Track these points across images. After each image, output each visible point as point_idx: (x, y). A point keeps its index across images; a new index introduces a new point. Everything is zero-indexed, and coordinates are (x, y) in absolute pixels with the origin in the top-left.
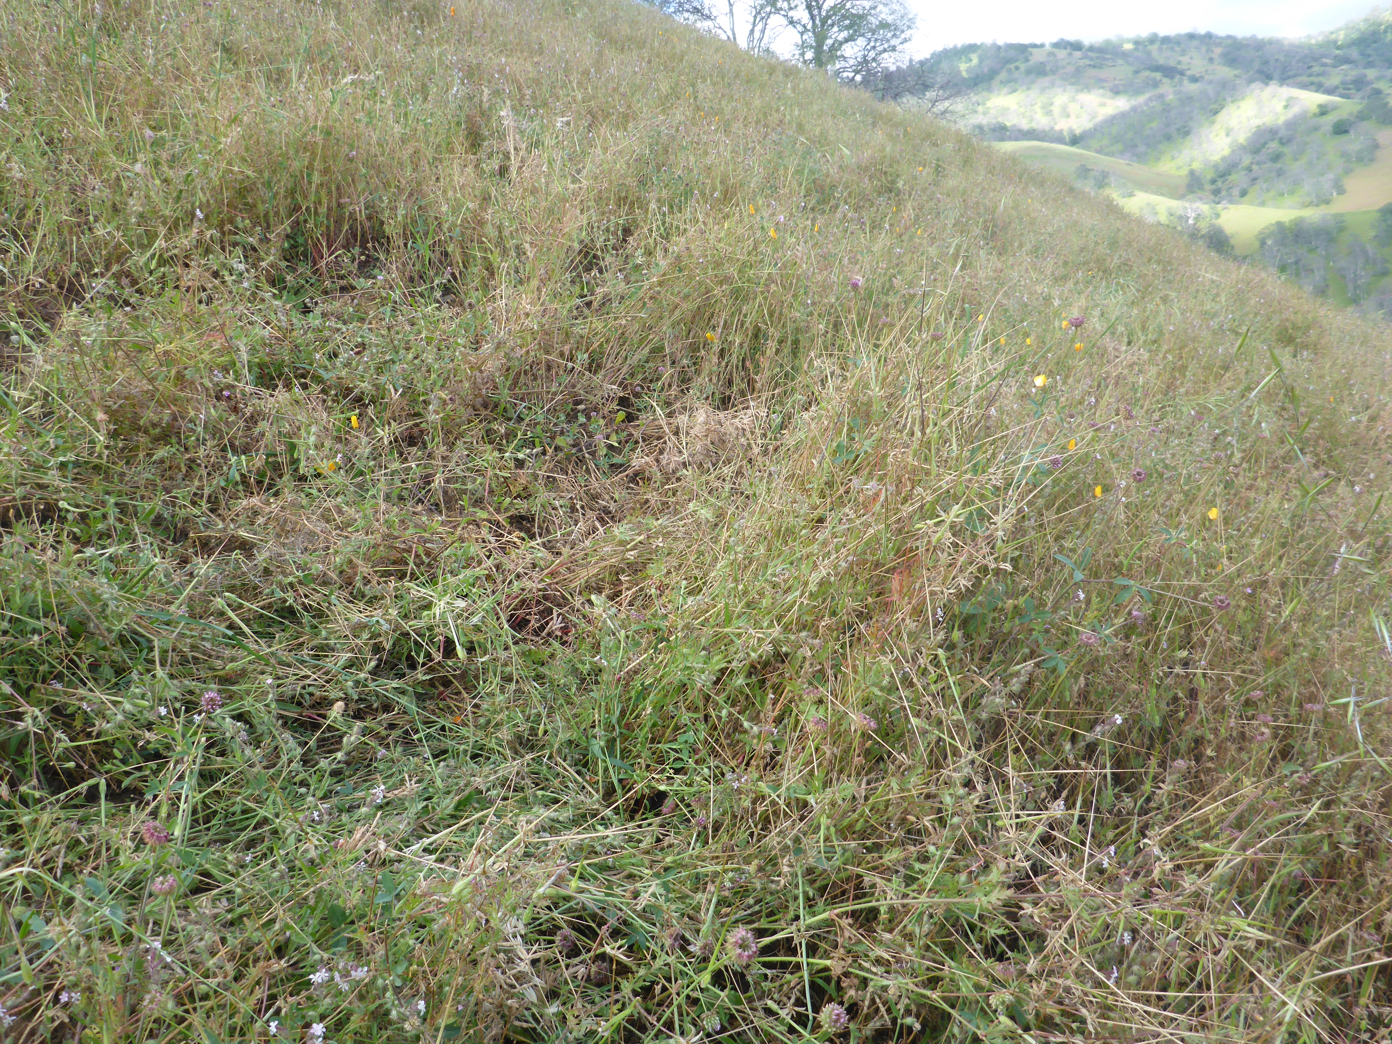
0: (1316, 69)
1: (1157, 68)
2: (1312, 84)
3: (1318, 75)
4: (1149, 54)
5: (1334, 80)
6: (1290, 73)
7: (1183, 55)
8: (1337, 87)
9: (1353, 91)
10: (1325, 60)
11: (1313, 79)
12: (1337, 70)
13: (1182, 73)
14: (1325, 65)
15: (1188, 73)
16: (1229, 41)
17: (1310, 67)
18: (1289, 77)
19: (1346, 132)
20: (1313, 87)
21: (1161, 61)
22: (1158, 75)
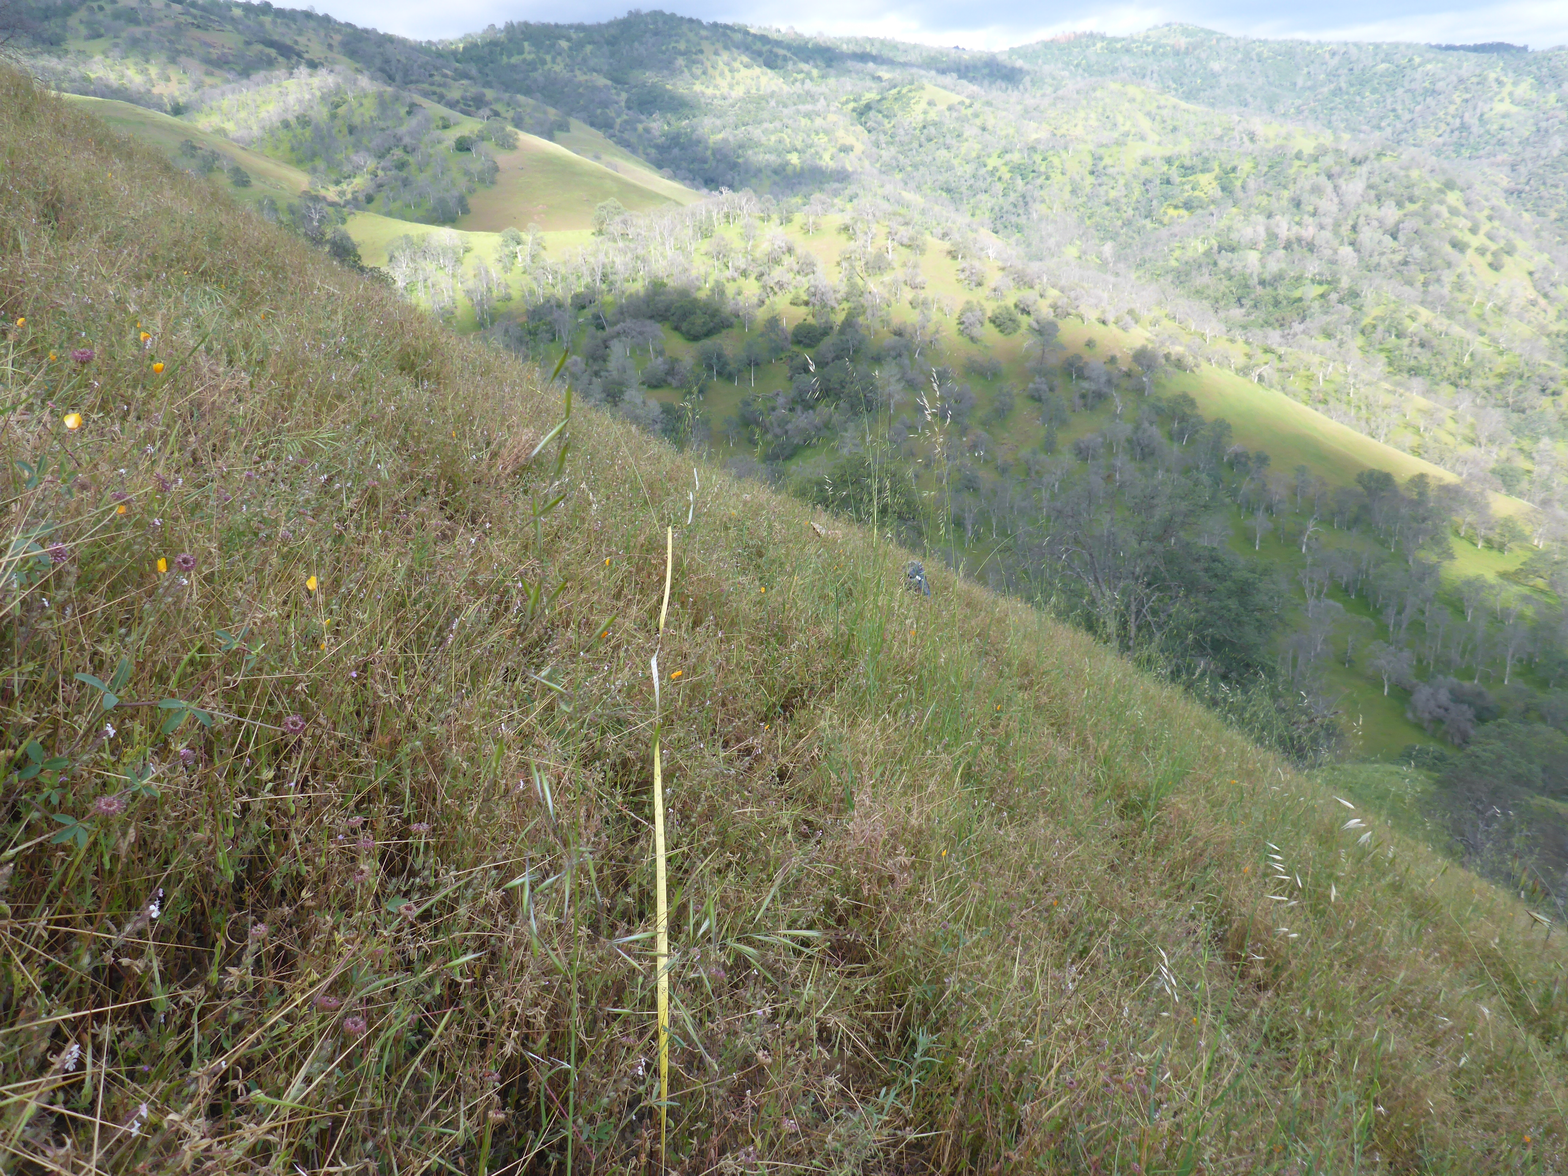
0: (437, 78)
1: (271, 44)
2: (434, 93)
3: (440, 85)
4: (261, 25)
5: (455, 94)
6: (413, 78)
7: (300, 34)
8: (458, 102)
9: (473, 109)
10: (445, 71)
11: (434, 88)
12: (457, 84)
13: (299, 55)
14: (445, 76)
15: (306, 56)
16: (349, 30)
17: (431, 76)
18: (411, 82)
19: (468, 149)
20: (435, 98)
21: (276, 37)
22: (273, 52)
